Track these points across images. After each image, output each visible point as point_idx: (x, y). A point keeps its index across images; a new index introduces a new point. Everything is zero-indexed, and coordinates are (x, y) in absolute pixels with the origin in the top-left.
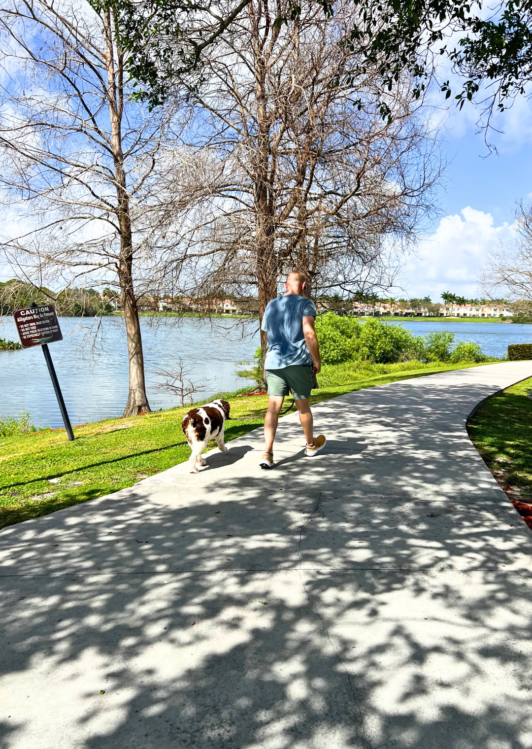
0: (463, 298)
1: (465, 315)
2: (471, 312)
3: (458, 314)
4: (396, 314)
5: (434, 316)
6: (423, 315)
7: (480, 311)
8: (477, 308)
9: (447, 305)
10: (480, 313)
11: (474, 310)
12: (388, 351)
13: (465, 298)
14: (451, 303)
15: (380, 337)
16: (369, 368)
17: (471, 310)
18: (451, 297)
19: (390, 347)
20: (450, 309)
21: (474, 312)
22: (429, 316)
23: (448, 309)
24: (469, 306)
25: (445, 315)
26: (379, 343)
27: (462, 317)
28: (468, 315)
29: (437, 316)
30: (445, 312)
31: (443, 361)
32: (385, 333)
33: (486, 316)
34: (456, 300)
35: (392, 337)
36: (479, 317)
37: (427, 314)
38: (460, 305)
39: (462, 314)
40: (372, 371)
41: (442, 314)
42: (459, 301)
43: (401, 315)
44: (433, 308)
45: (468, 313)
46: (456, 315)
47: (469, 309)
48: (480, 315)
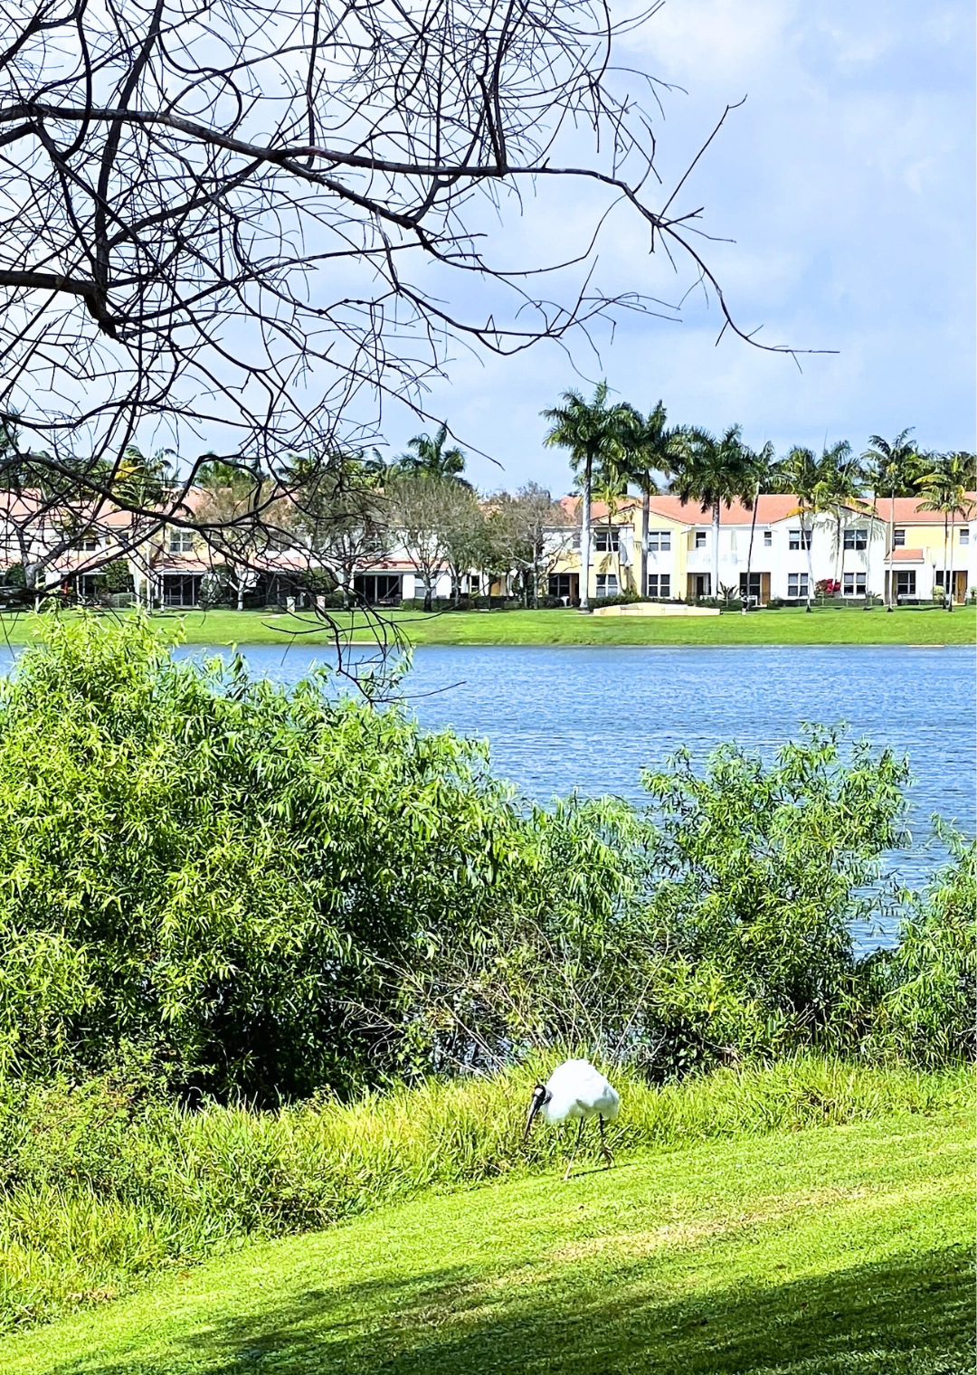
0: (730, 441)
1: (753, 582)
2: (799, 561)
3: (699, 581)
4: (181, 590)
5: (496, 604)
6: (409, 588)
7: (877, 547)
8: (853, 521)
9: (600, 508)
10: (874, 567)
11: (823, 539)
12: (277, 958)
13: (752, 444)
14: (634, 490)
15: (185, 815)
16: (118, 1174)
17: (802, 542)
18: (632, 438)
19: (295, 916)
20: (630, 538)
21: (824, 561)
22: (458, 603)
23: (606, 539)
24: (781, 511)
25: (588, 589)
26: (185, 880)
27: (729, 605)
28: (779, 590)
29: (524, 598)
30: (583, 562)
31: (819, 1040)
32: (233, 769)
33: (925, 587)
34: (675, 462)
35: (306, 816)
36: (871, 603)
37: (443, 588)
38: (709, 499)
39: (727, 577)
40: (156, 1198)
41: (564, 586)
42: (697, 468)
43: (227, 598)
44: (486, 534)
45: (779, 564)
46: (679, 588)
47: (782, 534)
48: (876, 586)
